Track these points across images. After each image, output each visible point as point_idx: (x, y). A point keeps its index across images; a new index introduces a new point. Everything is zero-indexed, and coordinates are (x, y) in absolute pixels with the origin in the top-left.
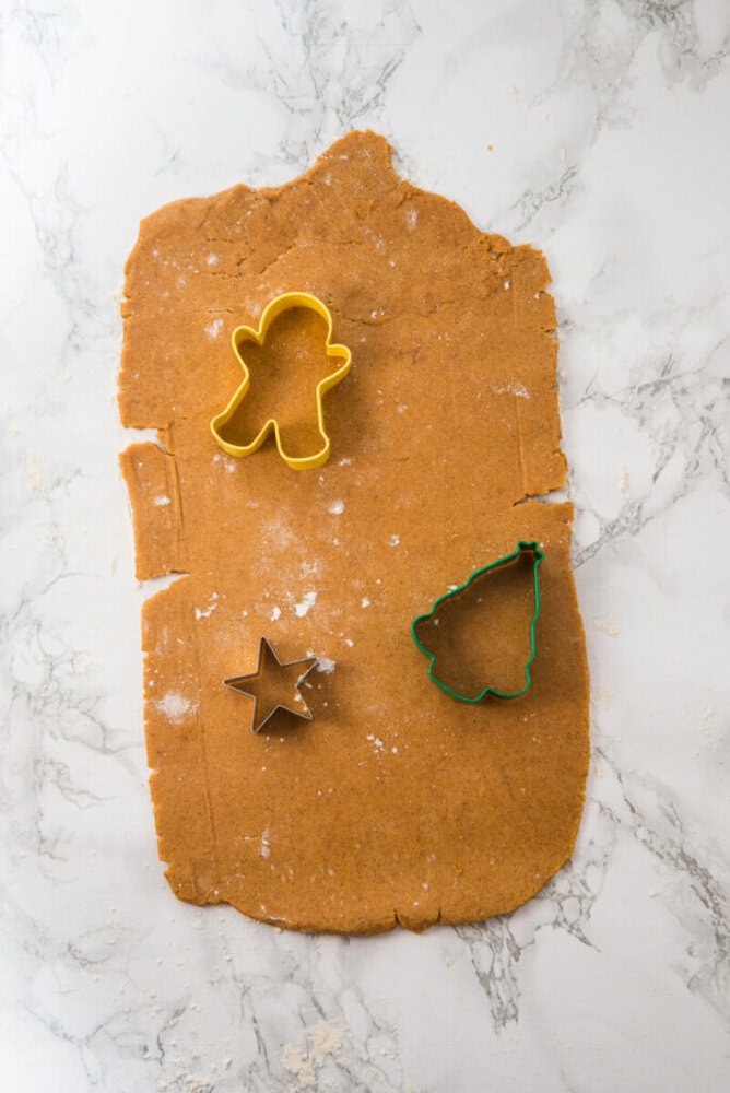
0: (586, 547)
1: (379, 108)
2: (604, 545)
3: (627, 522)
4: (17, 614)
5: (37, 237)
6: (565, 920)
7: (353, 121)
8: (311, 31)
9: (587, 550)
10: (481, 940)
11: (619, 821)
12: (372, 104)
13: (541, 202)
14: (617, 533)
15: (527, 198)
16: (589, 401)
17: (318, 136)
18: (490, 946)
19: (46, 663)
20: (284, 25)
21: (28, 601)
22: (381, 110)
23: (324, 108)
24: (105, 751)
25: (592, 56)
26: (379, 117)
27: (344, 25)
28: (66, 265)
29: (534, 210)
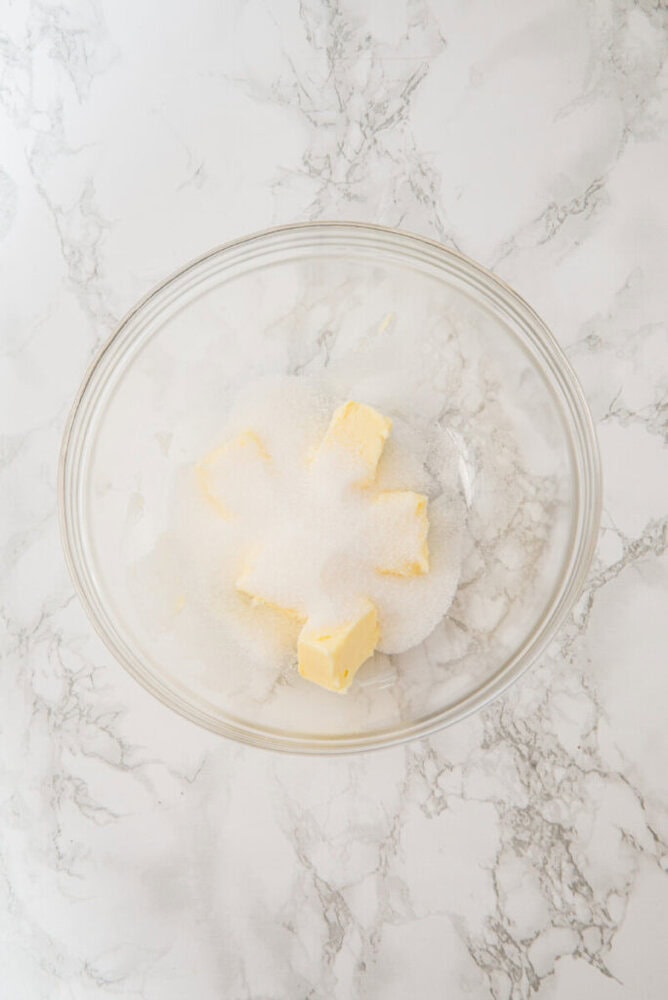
0: (609, 566)
1: (402, 122)
2: (628, 565)
3: (651, 541)
4: (37, 628)
5: (63, 252)
6: (586, 951)
7: (376, 135)
8: (336, 44)
9: (610, 569)
10: (499, 969)
11: (642, 849)
12: (396, 118)
13: (566, 215)
14: (641, 553)
15: (552, 211)
16: (613, 417)
17: (341, 149)
18: (509, 975)
19: (66, 677)
20: (309, 39)
21: (48, 616)
22: (405, 123)
23: (348, 121)
24: (123, 767)
25: (620, 68)
26: (402, 131)
27: (369, 38)
28: (89, 279)
29: (558, 223)
